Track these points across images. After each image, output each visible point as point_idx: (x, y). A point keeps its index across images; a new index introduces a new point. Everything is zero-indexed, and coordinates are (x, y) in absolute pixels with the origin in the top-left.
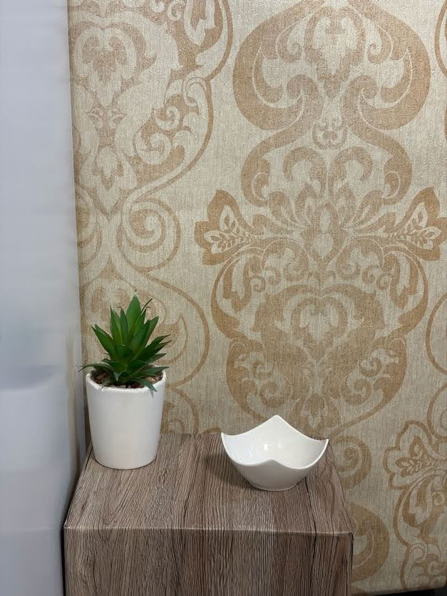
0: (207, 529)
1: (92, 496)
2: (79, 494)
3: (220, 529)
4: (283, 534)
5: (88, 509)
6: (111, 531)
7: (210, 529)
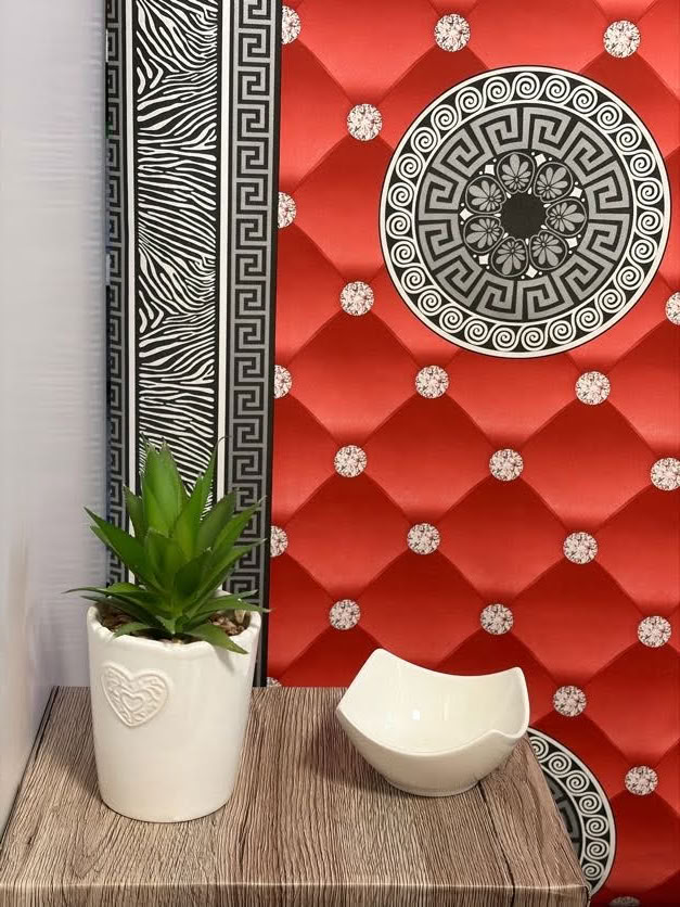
0: (289, 884)
1: (48, 819)
2: (23, 811)
3: (316, 884)
4: (446, 891)
5: (40, 845)
6: (89, 890)
7: (296, 884)
